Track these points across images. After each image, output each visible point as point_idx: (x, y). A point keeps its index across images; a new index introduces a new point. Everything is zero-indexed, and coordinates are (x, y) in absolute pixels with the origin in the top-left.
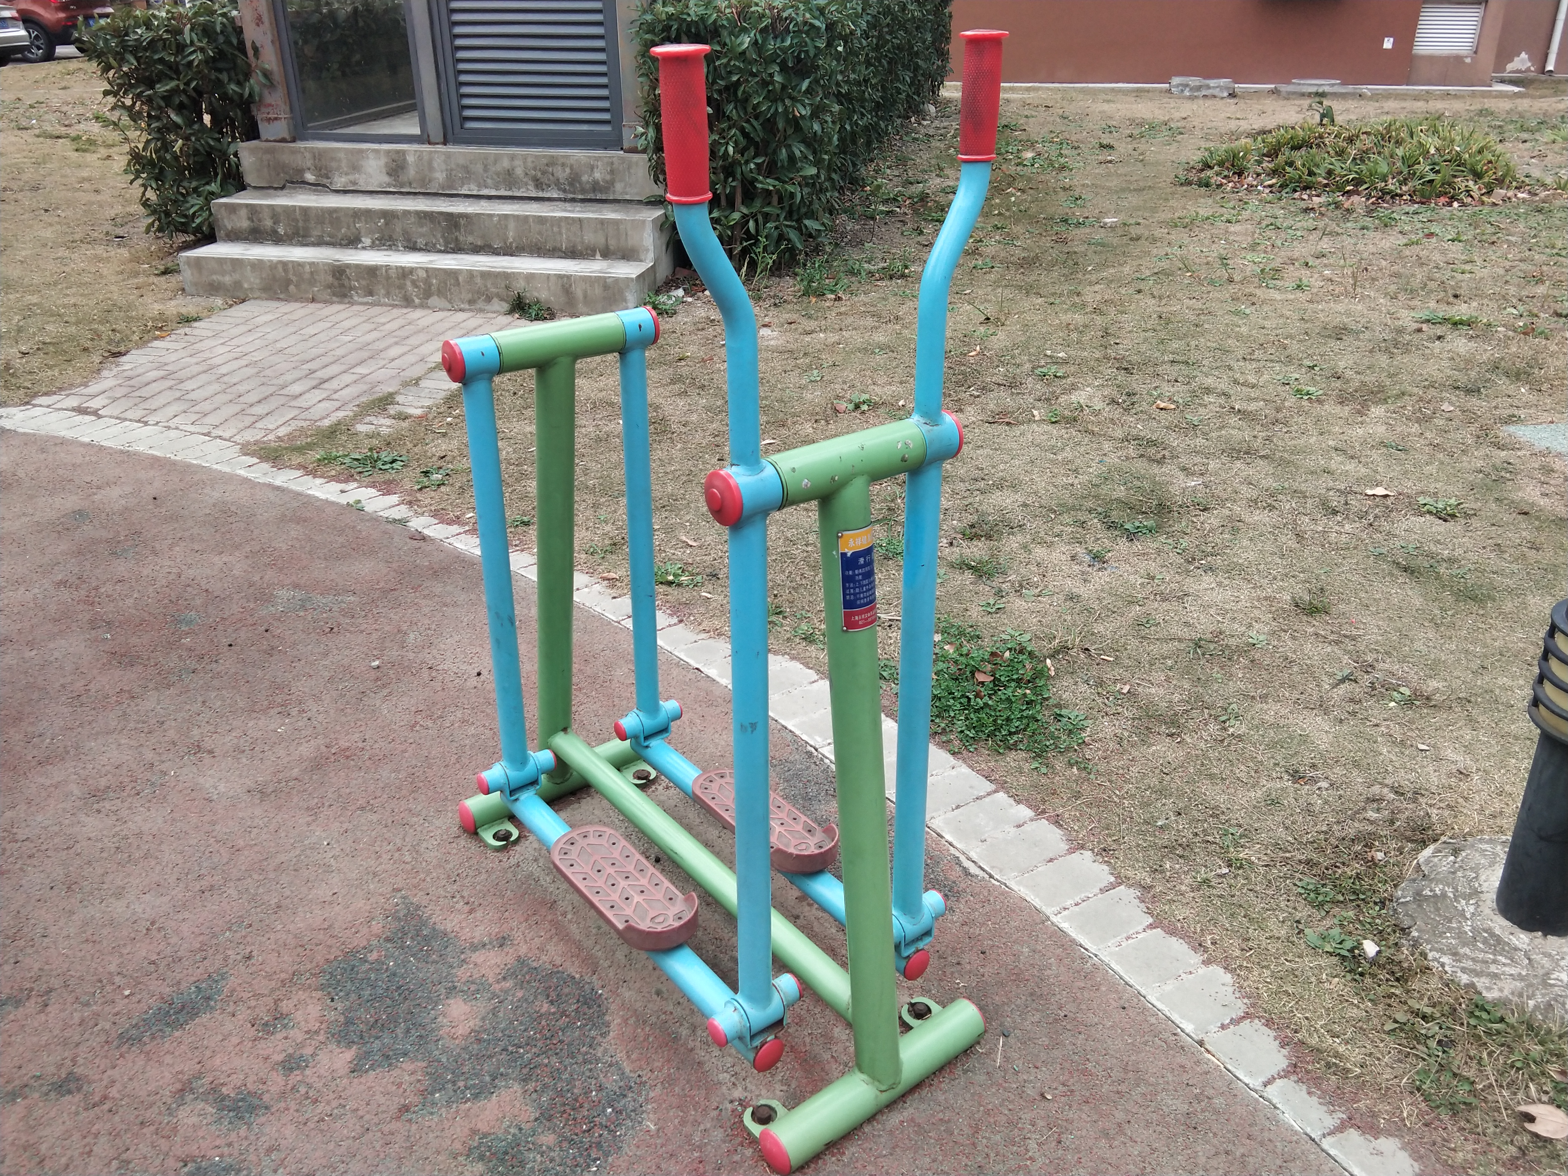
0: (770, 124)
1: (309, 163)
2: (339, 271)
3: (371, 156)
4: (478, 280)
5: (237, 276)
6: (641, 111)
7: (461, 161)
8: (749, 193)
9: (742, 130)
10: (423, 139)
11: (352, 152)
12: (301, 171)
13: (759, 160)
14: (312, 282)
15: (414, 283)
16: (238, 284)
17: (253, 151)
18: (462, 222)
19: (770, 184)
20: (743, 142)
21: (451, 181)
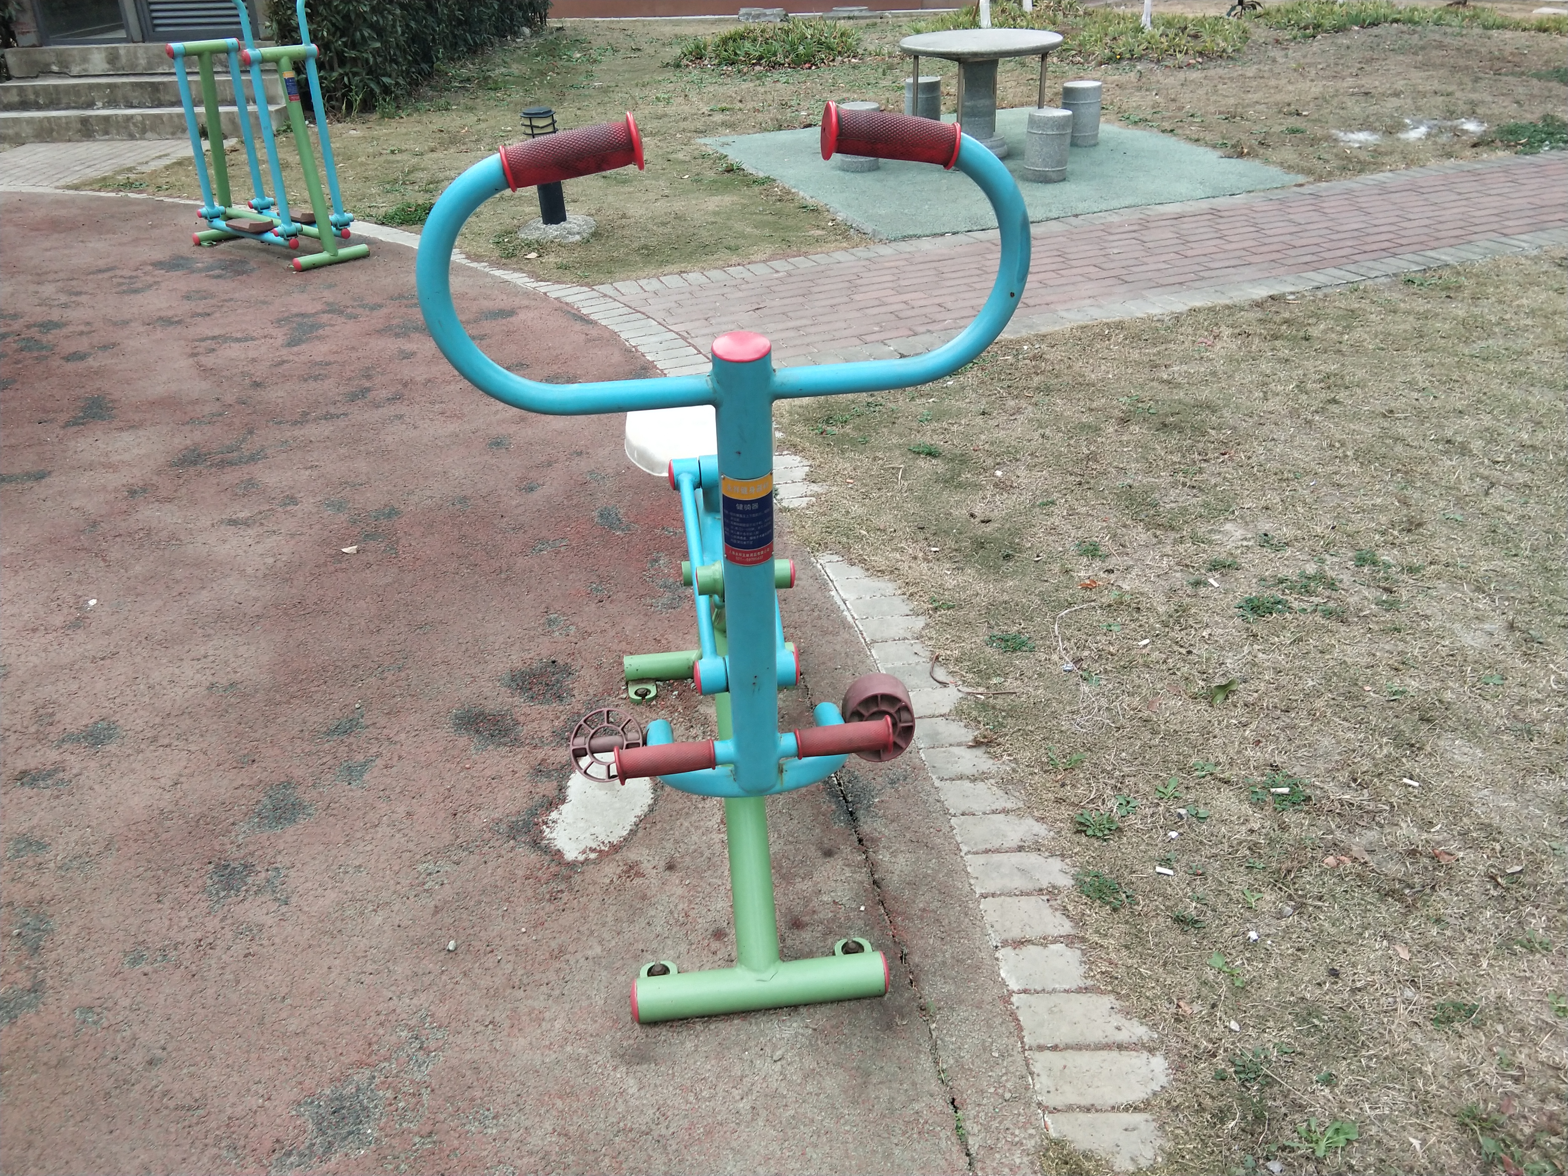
0: (346, 17)
1: (53, 59)
2: (85, 121)
3: (95, 51)
4: (176, 119)
5: (16, 129)
6: (267, 13)
7: (156, 52)
8: (342, 61)
9: (331, 21)
10: (130, 40)
11: (82, 50)
12: (48, 65)
13: (344, 40)
14: (68, 129)
15: (135, 124)
16: (18, 135)
17: (14, 54)
18: (161, 87)
19: (353, 53)
20: (332, 29)
21: (150, 64)
